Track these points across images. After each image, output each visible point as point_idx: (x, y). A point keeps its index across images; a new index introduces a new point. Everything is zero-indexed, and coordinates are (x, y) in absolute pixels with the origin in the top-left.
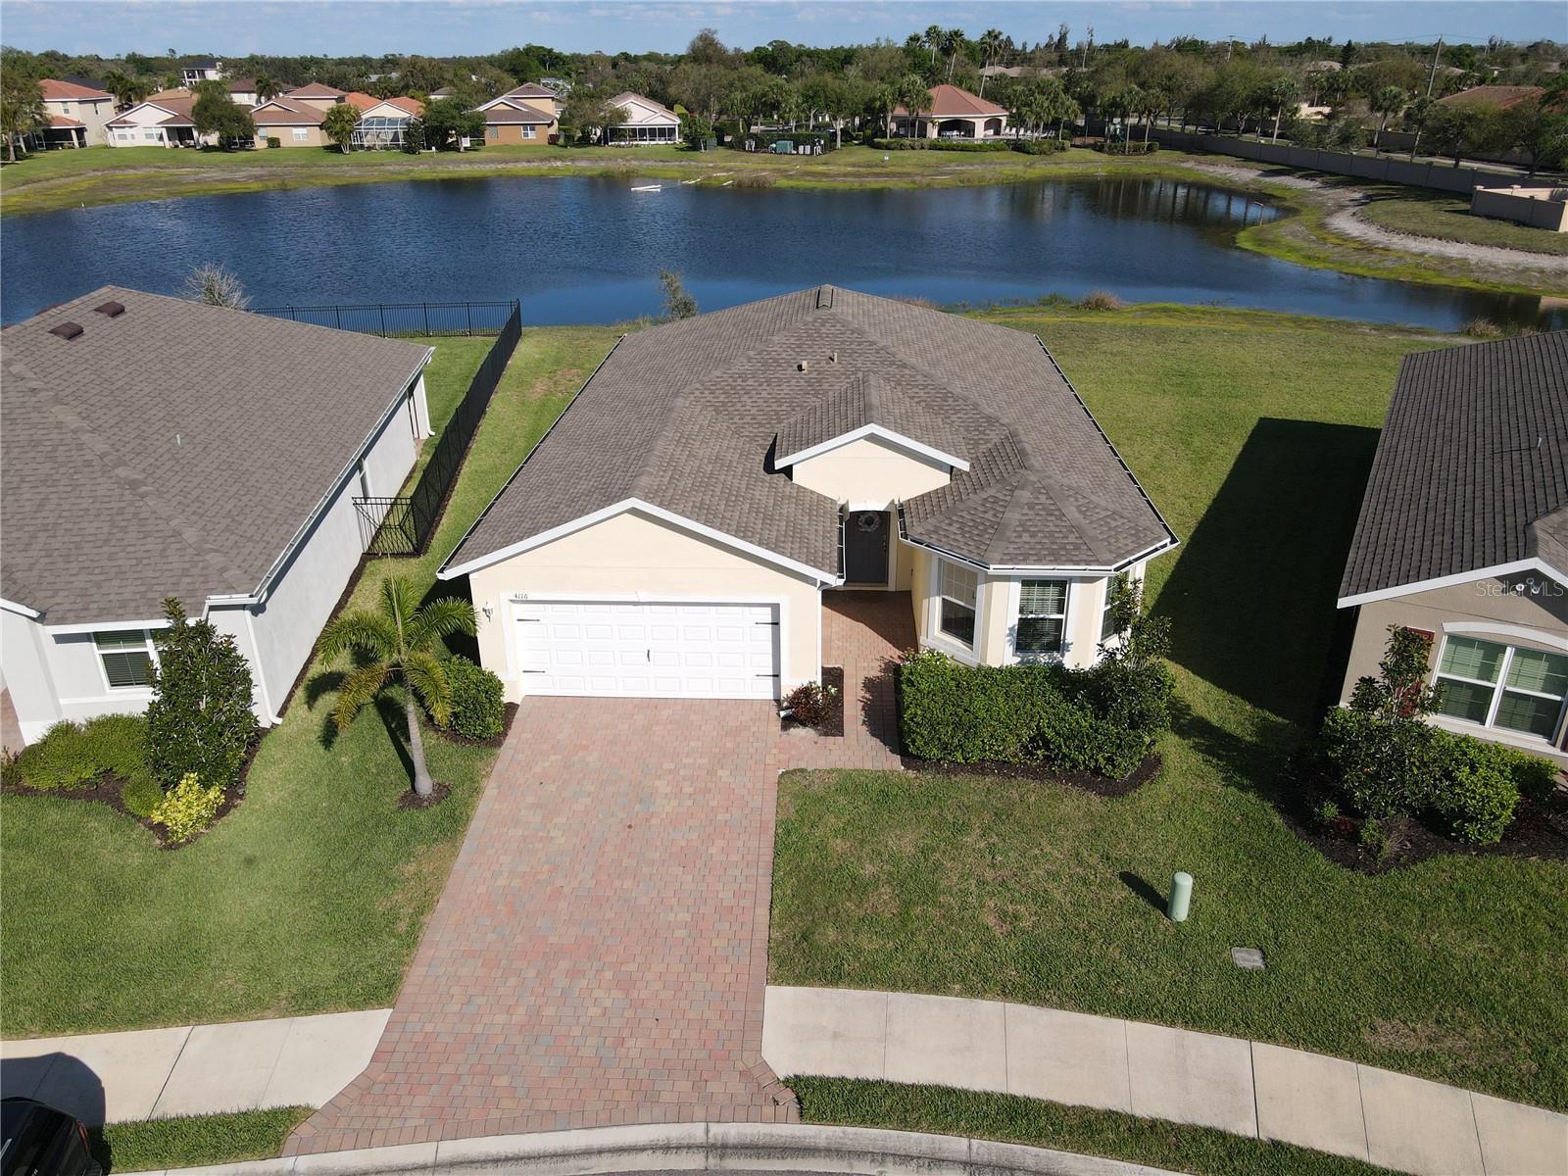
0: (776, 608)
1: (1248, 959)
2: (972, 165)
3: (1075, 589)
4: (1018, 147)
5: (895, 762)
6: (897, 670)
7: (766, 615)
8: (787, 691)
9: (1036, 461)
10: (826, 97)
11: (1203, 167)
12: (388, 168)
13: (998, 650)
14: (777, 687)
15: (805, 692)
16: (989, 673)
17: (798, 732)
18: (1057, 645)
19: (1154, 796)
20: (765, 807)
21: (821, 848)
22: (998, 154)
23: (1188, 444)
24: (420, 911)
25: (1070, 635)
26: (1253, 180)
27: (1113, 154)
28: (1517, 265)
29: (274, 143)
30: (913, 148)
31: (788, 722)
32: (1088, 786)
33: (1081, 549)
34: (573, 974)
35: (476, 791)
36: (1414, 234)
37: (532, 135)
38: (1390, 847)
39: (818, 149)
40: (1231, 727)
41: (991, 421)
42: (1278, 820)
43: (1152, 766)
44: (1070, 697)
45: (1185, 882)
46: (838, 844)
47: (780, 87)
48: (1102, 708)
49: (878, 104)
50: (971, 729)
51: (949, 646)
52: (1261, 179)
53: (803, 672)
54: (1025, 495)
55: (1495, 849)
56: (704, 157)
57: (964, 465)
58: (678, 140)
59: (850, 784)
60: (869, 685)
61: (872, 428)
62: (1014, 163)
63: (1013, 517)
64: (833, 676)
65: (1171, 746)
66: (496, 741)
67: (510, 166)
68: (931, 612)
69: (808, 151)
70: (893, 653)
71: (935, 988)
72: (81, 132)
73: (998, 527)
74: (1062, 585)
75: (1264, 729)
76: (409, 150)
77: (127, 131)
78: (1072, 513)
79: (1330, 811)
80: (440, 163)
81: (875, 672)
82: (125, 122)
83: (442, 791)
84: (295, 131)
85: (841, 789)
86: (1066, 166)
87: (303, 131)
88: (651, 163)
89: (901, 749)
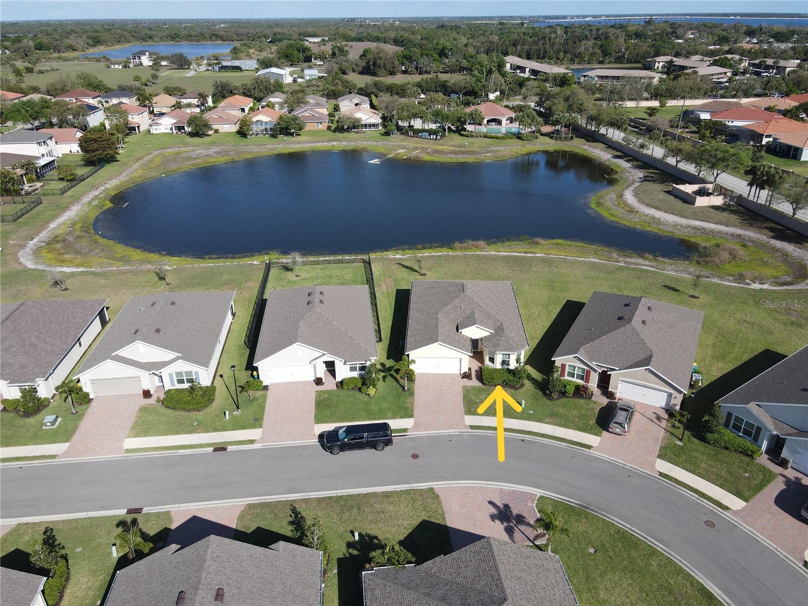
0: (461, 359)
1: (531, 412)
2: (500, 146)
3: (511, 355)
4: (519, 136)
5: (481, 385)
6: (481, 368)
7: (459, 360)
8: (462, 372)
9: (505, 331)
10: (442, 116)
11: (591, 149)
12: (268, 146)
13: (498, 365)
14: (460, 372)
15: (466, 373)
16: (497, 369)
17: (464, 379)
18: (508, 365)
19: (523, 390)
20: (461, 392)
21: (470, 398)
22: (510, 140)
23: (547, 309)
24: (412, 406)
25: (510, 363)
26: (608, 159)
27: (557, 140)
28: (675, 222)
29: (216, 131)
30: (477, 137)
31: (463, 378)
32: (512, 388)
33: (512, 349)
34: (437, 414)
35: (414, 389)
36: (648, 205)
37: (320, 126)
38: (555, 397)
39: (439, 137)
40: (538, 379)
41: (498, 320)
42: (541, 393)
43: (523, 385)
44: (510, 374)
45: (523, 402)
46: (473, 397)
47: (424, 112)
48: (514, 376)
49: (463, 119)
50: (493, 379)
51: (490, 364)
52: (611, 159)
53: (465, 369)
54: (503, 338)
55: (571, 397)
56: (393, 140)
57: (493, 332)
58: (381, 128)
59: (474, 388)
60: (476, 371)
61: (477, 326)
62: (517, 145)
63: (501, 343)
64: (470, 369)
65: (527, 382)
66: (414, 381)
67: (315, 145)
68: (487, 359)
69: (435, 138)
70: (480, 365)
71: (488, 416)
72: (138, 127)
73: (499, 345)
74: (509, 355)
75: (543, 379)
76: (274, 136)
77: (158, 127)
78: (511, 342)
79: (548, 392)
80: (288, 143)
81: (477, 369)
82: (157, 123)
83: (409, 389)
84: (225, 126)
85: (473, 389)
86: (538, 146)
87: (228, 126)
88: (371, 143)
89: (482, 383)
